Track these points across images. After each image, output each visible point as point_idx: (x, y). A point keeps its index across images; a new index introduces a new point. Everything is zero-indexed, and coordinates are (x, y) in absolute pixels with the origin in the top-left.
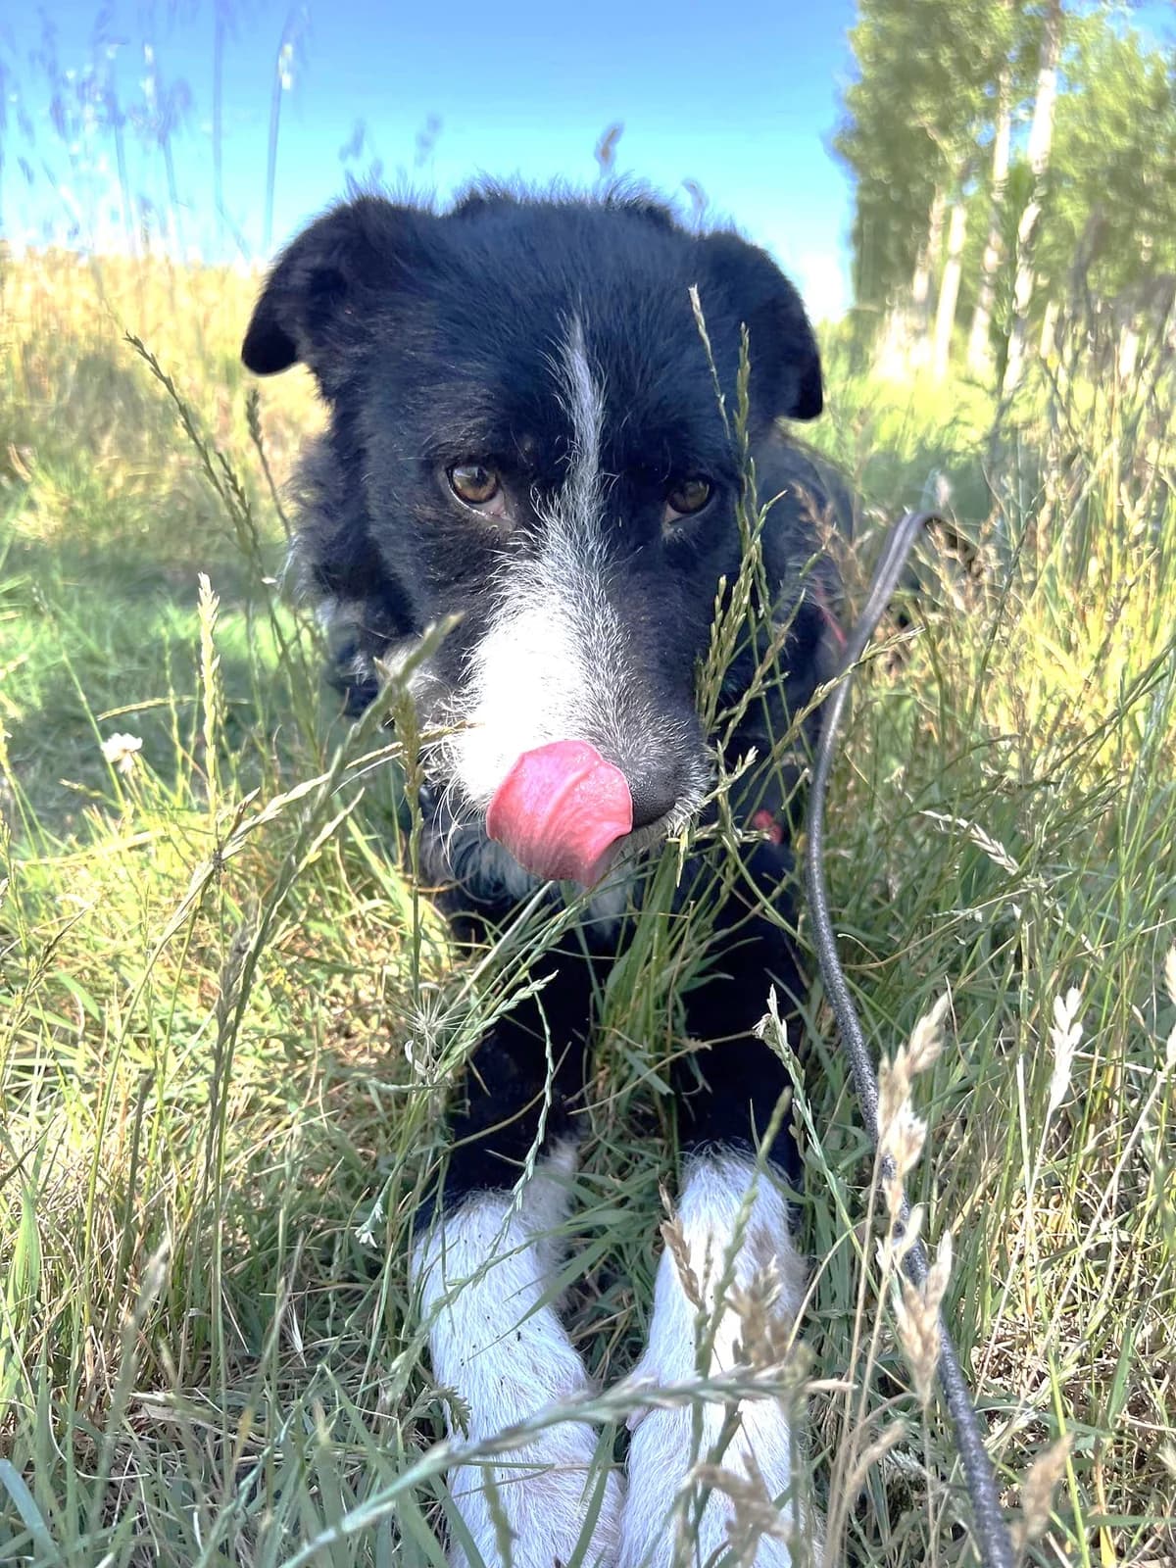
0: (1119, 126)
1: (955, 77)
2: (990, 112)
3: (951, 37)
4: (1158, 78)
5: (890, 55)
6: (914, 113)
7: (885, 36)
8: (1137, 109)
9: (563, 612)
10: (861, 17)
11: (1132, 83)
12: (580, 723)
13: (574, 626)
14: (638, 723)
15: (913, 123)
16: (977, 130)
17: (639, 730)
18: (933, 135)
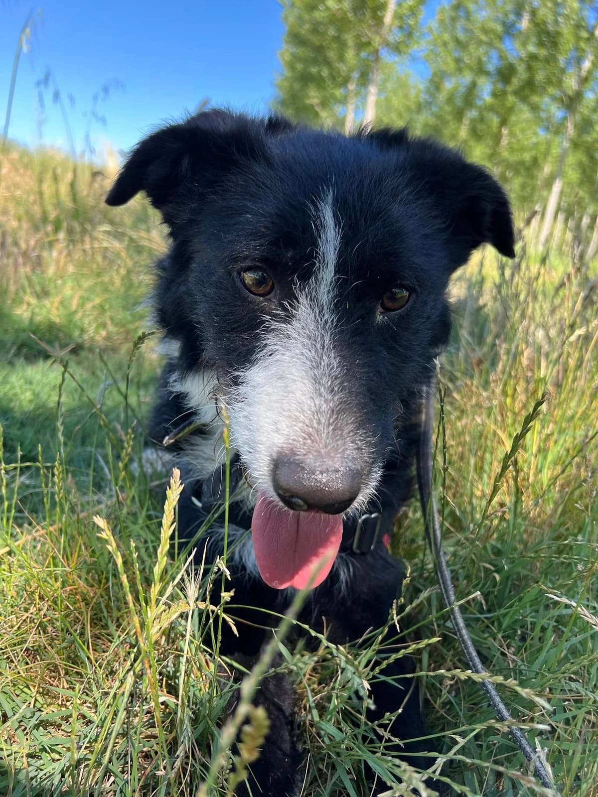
0: (400, 115)
1: (329, 82)
2: (344, 101)
3: (328, 63)
4: (417, 96)
5: (299, 66)
6: (309, 97)
7: (296, 58)
8: (408, 109)
9: (302, 354)
10: (285, 46)
11: (406, 96)
12: (301, 425)
13: (309, 363)
14: (343, 430)
15: (308, 102)
16: (338, 109)
17: (341, 435)
18: (317, 109)
